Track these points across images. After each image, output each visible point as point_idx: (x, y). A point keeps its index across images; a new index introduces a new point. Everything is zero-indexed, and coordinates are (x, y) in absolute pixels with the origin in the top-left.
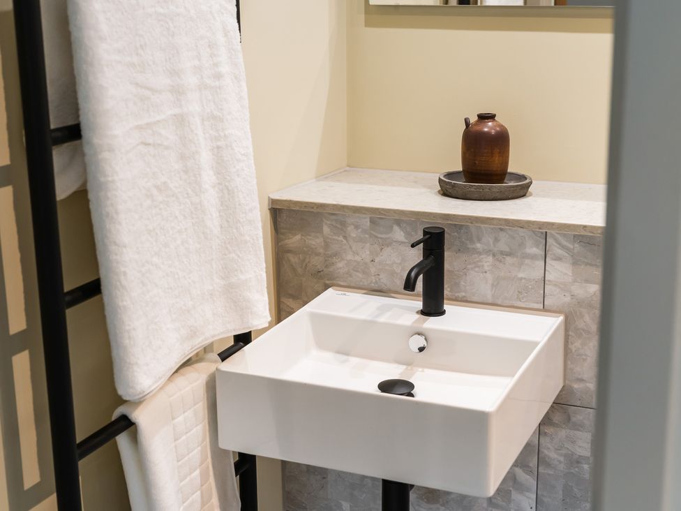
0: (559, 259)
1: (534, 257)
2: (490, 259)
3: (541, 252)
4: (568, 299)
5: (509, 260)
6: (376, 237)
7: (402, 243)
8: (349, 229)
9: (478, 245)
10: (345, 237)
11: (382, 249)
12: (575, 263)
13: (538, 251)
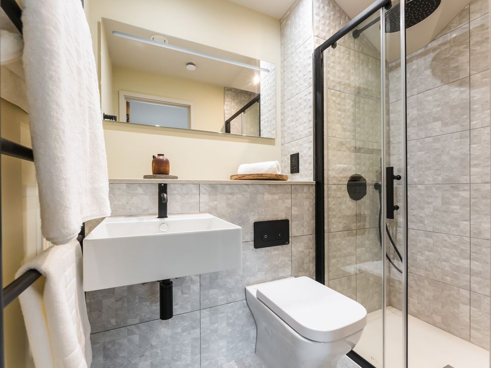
0: (204, 194)
1: (196, 194)
2: (179, 197)
3: (198, 192)
4: (208, 208)
5: (187, 196)
6: (130, 193)
7: (142, 194)
8: (115, 190)
9: (175, 192)
10: (113, 194)
11: (132, 198)
12: (210, 195)
13: (197, 192)
